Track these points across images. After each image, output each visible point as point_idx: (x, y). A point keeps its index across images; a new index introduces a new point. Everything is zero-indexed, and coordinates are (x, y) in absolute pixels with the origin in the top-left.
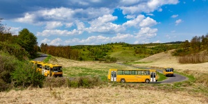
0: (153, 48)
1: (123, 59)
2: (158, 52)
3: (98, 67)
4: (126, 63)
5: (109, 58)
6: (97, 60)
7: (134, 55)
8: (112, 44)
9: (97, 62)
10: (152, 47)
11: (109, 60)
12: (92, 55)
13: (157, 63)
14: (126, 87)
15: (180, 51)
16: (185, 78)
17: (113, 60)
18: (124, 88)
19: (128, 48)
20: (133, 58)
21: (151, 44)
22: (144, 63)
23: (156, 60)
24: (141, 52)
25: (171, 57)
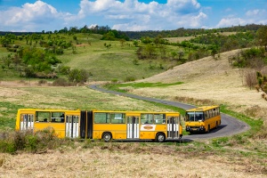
0: (184, 45)
1: (104, 74)
2: (198, 57)
3: (38, 98)
4: (112, 87)
5: (64, 71)
6: (30, 75)
7: (136, 63)
8: (74, 31)
9: (34, 82)
10: (181, 40)
11: (65, 78)
12: (17, 62)
13: (191, 86)
14: (111, 150)
15: (253, 54)
16: (243, 127)
17: (78, 78)
18: (107, 151)
19: (118, 43)
20: (133, 70)
21: (181, 32)
22: (159, 85)
23: (191, 77)
24: (152, 56)
25: (230, 70)
